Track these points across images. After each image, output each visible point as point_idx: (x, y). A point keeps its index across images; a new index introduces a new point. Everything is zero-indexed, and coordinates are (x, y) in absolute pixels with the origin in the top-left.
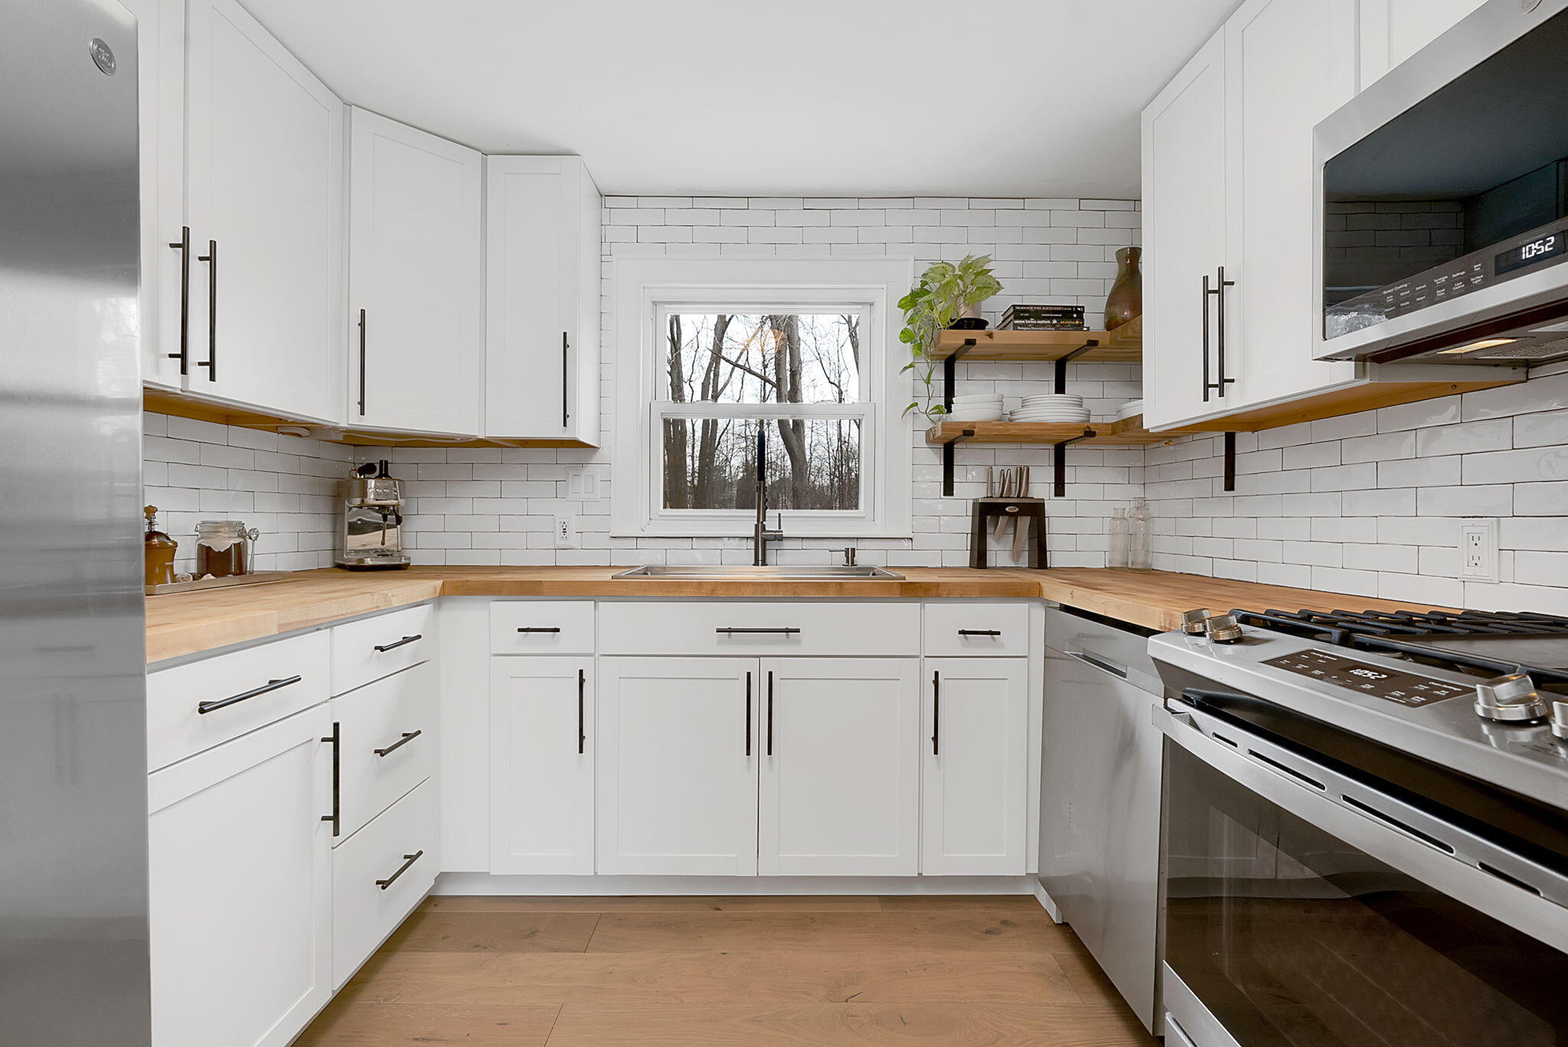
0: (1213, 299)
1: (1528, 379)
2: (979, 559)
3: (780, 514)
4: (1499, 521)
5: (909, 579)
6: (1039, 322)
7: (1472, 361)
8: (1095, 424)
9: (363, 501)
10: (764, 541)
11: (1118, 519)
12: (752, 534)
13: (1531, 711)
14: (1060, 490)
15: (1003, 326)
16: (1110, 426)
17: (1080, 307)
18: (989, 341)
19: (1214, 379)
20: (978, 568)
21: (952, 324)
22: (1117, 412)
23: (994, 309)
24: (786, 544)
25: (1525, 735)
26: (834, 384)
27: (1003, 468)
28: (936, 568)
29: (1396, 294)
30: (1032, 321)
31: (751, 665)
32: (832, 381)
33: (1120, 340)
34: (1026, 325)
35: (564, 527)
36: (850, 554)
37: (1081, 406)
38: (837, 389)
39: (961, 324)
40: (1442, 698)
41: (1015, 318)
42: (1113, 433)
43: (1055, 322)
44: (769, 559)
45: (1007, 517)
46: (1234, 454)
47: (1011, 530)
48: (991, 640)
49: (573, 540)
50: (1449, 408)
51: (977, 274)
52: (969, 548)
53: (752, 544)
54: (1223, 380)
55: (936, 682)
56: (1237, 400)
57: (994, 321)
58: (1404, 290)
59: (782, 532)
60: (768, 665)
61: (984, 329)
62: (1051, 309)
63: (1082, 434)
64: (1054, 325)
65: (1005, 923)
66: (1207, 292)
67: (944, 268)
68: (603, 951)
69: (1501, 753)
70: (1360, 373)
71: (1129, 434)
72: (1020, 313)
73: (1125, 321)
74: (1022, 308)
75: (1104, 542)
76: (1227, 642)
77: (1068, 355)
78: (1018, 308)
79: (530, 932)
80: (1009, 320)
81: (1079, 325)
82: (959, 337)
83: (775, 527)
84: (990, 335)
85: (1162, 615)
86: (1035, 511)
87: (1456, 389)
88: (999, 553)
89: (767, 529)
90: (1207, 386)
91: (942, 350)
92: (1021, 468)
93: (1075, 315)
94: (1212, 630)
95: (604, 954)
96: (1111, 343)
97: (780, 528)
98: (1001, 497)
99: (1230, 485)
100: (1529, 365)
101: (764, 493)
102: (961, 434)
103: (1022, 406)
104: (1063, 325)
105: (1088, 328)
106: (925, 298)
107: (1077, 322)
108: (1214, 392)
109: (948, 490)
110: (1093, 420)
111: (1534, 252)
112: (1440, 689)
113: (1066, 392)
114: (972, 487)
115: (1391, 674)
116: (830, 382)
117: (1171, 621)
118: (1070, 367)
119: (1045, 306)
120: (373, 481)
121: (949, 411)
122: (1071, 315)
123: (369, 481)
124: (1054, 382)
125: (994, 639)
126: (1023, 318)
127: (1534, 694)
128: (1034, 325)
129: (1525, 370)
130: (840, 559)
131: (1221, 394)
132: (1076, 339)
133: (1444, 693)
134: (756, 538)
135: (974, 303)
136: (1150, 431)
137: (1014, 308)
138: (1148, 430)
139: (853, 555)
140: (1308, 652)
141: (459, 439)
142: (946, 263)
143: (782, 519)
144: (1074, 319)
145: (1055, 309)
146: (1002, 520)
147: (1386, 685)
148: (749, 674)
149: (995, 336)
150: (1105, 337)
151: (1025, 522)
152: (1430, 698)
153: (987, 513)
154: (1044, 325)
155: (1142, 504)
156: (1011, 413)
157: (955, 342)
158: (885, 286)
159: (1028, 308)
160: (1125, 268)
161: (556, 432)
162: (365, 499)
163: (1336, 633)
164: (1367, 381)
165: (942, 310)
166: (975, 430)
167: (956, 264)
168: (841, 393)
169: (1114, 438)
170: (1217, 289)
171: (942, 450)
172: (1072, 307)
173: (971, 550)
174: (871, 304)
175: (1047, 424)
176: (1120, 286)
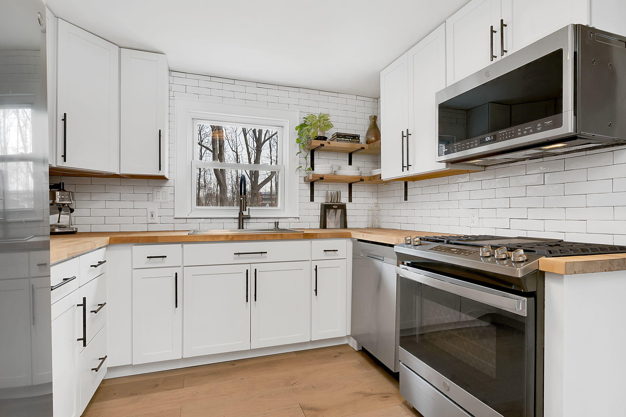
0: (405, 139)
1: (485, 170)
2: (324, 225)
3: (249, 208)
4: (479, 210)
5: (305, 232)
6: (345, 139)
7: (474, 165)
8: (364, 177)
9: (53, 202)
10: (243, 219)
11: (370, 210)
12: (237, 216)
13: (491, 253)
14: (350, 200)
15: (332, 140)
16: (368, 178)
17: (359, 135)
18: (328, 145)
19: (405, 165)
20: (323, 228)
21: (316, 138)
22: (370, 173)
23: (329, 134)
24: (251, 220)
25: (489, 259)
26: (234, 151)
27: (331, 191)
28: (308, 229)
29: (457, 145)
30: (343, 139)
31: (248, 267)
32: (233, 150)
33: (372, 148)
34: (341, 140)
35: (152, 214)
36: (277, 224)
37: (359, 170)
38: (236, 154)
39: (318, 138)
40: (472, 253)
41: (337, 137)
42: (369, 180)
43: (350, 140)
44: (244, 227)
45: (333, 210)
46: (407, 189)
47: (334, 214)
48: (334, 253)
49: (157, 219)
50: (467, 177)
51: (324, 120)
52: (319, 221)
53: (237, 221)
54: (408, 165)
55: (316, 270)
56: (412, 172)
57: (330, 137)
58: (459, 145)
59: (250, 215)
60: (254, 266)
61: (326, 140)
62: (349, 135)
63: (360, 180)
64: (350, 141)
65: (340, 353)
66: (403, 136)
67: (313, 116)
68: (191, 386)
69: (485, 263)
70: (447, 166)
71: (375, 180)
72: (339, 136)
73: (373, 142)
74: (340, 134)
75: (365, 219)
76: (417, 245)
77: (353, 152)
78: (338, 134)
79: (154, 386)
80: (335, 137)
81: (358, 141)
82: (318, 143)
83: (247, 214)
84: (329, 143)
85: (396, 240)
86: (343, 207)
87: (468, 172)
88: (331, 223)
89: (244, 214)
90: (403, 167)
91: (311, 147)
92: (338, 192)
93: (357, 138)
94: (413, 242)
95: (192, 387)
96: (369, 148)
97: (249, 214)
98: (331, 202)
99: (406, 199)
100: (485, 166)
101: (245, 200)
102: (319, 179)
103: (339, 169)
104: (353, 141)
105: (361, 143)
106: (307, 127)
107: (358, 140)
108: (405, 169)
109: (312, 199)
110: (363, 175)
111: (488, 139)
112: (471, 252)
113: (352, 165)
114: (320, 199)
115: (460, 249)
116: (232, 150)
117: (399, 241)
118: (353, 156)
119: (347, 134)
120: (58, 192)
121: (313, 170)
122: (355, 138)
123: (57, 192)
124: (348, 161)
125: (335, 252)
126: (340, 137)
127: (491, 250)
128: (344, 140)
129: (484, 167)
130: (272, 226)
131: (408, 170)
132: (357, 146)
133: (473, 252)
134: (239, 218)
135: (322, 131)
136: (384, 180)
137: (337, 134)
138: (383, 180)
139: (278, 224)
140: (439, 246)
141: (105, 174)
142: (313, 115)
143: (250, 210)
144: (357, 139)
145: (350, 135)
146: (332, 211)
147: (459, 252)
148: (247, 270)
149: (331, 143)
150: (366, 146)
151: (339, 211)
152: (470, 254)
153: (326, 208)
154: (347, 141)
155: (377, 205)
156: (335, 172)
157: (317, 145)
158: (288, 121)
159: (342, 134)
160: (372, 123)
161: (156, 173)
162: (55, 201)
163: (445, 241)
164: (449, 169)
165: (312, 133)
166: (324, 177)
167: (317, 116)
168: (237, 155)
169: (369, 181)
170: (406, 136)
171: (310, 184)
172: (356, 135)
173: (320, 222)
174: (283, 127)
175: (349, 176)
176: (371, 129)
